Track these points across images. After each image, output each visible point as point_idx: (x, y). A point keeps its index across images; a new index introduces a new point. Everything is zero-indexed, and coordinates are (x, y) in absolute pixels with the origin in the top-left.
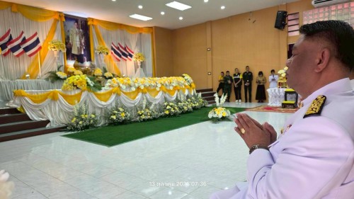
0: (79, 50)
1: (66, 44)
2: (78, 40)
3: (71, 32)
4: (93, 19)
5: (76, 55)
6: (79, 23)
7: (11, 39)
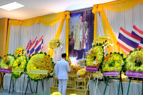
0: (81, 45)
1: (70, 40)
2: (81, 34)
3: (75, 27)
4: (97, 6)
5: (78, 51)
6: (85, 15)
7: (31, 44)
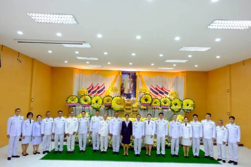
0: (129, 91)
1: (121, 87)
3: (125, 81)
4: (139, 72)
7: (93, 87)
